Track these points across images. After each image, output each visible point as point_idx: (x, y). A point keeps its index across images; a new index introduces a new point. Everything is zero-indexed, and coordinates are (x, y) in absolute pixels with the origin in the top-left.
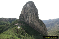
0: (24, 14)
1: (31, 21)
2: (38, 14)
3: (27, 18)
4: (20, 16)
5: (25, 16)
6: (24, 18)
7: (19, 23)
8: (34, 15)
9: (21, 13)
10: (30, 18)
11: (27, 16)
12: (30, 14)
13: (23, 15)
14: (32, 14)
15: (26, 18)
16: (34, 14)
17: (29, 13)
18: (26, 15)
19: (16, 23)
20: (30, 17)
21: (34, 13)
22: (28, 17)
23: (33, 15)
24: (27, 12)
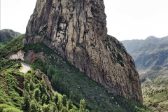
0: (48, 12)
2: (105, 17)
3: (59, 29)
4: (32, 23)
5: (50, 23)
6: (45, 28)
7: (25, 50)
8: (87, 18)
9: (35, 10)
10: (70, 29)
12: (72, 15)
13: (41, 16)
14: (78, 14)
15: (55, 30)
16: (90, 15)
18: (55, 17)
19: (15, 52)
20: (71, 24)
21: (89, 10)
22: (62, 26)
23: (83, 20)
24: (61, 7)
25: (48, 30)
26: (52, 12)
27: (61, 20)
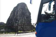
0: (13, 17)
1: (20, 27)
3: (16, 23)
8: (25, 20)
9: (10, 16)
10: (19, 23)
11: (16, 21)
12: (20, 19)
17: (19, 16)
18: (15, 19)
20: (20, 21)
23: (23, 20)
25: (13, 23)
26: (15, 17)
27: (17, 20)
